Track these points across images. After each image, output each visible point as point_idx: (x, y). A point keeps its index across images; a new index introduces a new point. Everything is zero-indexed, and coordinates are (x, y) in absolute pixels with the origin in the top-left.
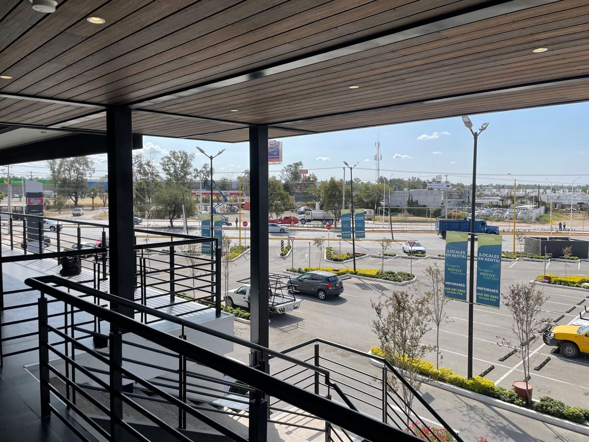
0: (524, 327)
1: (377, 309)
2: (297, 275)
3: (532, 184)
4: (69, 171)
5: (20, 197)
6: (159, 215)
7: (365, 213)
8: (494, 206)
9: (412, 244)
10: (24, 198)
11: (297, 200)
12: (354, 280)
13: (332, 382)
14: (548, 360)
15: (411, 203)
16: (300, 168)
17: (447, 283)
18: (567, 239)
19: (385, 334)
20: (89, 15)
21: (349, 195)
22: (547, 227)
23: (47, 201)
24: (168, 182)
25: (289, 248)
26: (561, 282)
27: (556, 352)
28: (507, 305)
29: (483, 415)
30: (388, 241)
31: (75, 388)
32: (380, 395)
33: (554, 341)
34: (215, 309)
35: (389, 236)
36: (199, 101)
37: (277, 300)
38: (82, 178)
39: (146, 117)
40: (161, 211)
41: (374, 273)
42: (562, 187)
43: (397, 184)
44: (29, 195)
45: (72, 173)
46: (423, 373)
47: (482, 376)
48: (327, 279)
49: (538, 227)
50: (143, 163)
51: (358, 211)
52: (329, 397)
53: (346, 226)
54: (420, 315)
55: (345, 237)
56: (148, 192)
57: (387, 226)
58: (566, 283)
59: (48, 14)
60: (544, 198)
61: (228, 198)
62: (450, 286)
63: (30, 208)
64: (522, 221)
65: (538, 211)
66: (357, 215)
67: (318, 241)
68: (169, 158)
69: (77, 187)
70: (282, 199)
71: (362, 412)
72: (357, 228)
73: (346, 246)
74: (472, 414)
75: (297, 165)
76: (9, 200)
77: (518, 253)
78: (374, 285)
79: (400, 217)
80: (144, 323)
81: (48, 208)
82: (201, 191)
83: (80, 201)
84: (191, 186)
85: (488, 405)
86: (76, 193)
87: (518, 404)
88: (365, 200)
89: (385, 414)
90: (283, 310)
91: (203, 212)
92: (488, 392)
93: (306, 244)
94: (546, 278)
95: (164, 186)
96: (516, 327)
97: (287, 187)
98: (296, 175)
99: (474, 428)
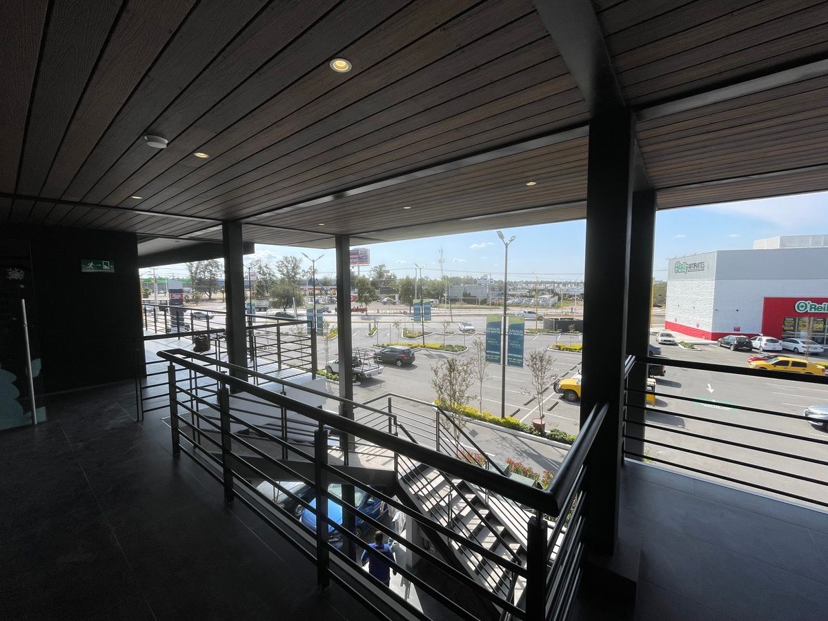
0: (540, 380)
1: (435, 371)
2: (381, 349)
3: (550, 280)
4: (204, 272)
5: (165, 293)
6: (275, 305)
7: (432, 302)
8: (524, 297)
9: (465, 324)
10: (168, 294)
11: (381, 293)
12: (424, 351)
13: (399, 424)
14: (557, 403)
15: (465, 295)
16: (384, 269)
17: (489, 351)
18: (572, 319)
19: (441, 389)
20: (196, 150)
21: (420, 289)
22: (559, 311)
23: (187, 296)
24: (282, 281)
25: (375, 329)
26: (567, 349)
27: (562, 398)
28: (528, 365)
29: (511, 443)
30: (447, 322)
31: (200, 433)
32: (434, 431)
33: (561, 391)
34: (311, 373)
35: (449, 319)
36: (293, 217)
37: (366, 368)
38: (214, 277)
39: (254, 229)
40: (276, 302)
41: (438, 346)
42: (570, 283)
43: (456, 281)
44: (172, 291)
45: (206, 274)
46: (468, 415)
47: (512, 416)
48: (403, 352)
49: (553, 311)
50: (262, 266)
51: (425, 301)
52: (396, 434)
53: (418, 312)
54: (465, 374)
55: (417, 320)
56: (267, 288)
57: (448, 311)
58: (571, 350)
59: (162, 149)
60: (557, 290)
61: (329, 292)
62: (490, 354)
63: (173, 301)
64: (543, 307)
65: (552, 300)
66: (425, 304)
67: (396, 324)
68: (283, 262)
69: (210, 285)
70: (370, 292)
71: (421, 444)
72: (426, 314)
73: (417, 327)
74: (504, 443)
75: (381, 267)
76: (155, 295)
77: (539, 329)
78: (438, 355)
79: (457, 305)
80: (256, 385)
81: (188, 301)
82: (307, 287)
83: (213, 296)
84: (300, 283)
85: (515, 436)
86: (210, 289)
87: (535, 435)
88: (432, 292)
89: (438, 444)
90: (370, 375)
91: (308, 302)
92: (516, 427)
93: (387, 326)
94: (557, 346)
95: (279, 283)
96: (534, 381)
97: (374, 283)
98: (380, 275)
99: (505, 452)
